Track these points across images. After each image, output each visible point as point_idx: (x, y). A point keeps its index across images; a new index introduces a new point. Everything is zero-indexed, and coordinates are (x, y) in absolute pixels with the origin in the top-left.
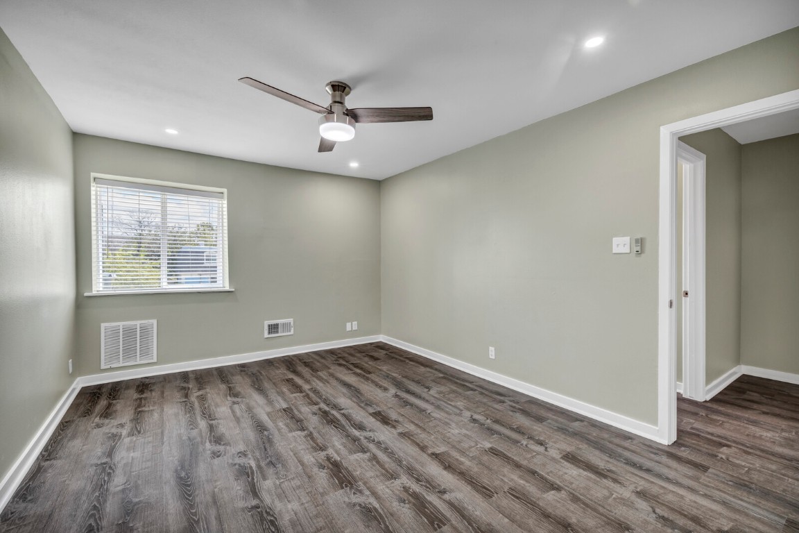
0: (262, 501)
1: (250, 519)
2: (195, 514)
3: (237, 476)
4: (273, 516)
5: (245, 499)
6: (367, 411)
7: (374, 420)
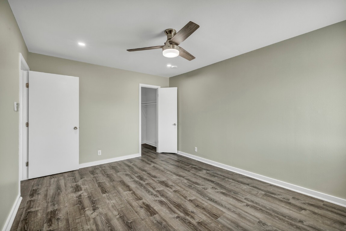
6: (160, 216)
7: (155, 208)
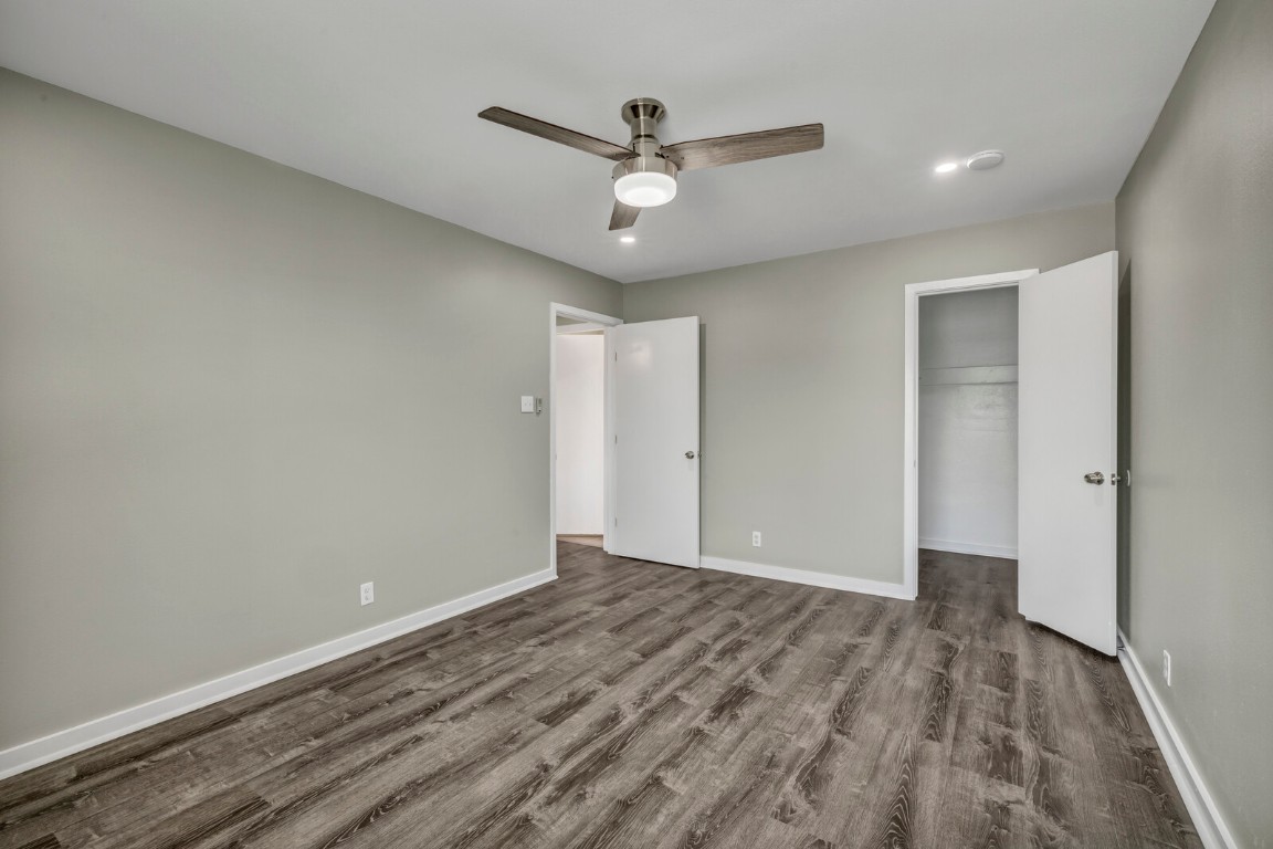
0: (830, 732)
1: (855, 726)
2: (905, 771)
3: (826, 780)
4: (834, 715)
5: (842, 747)
